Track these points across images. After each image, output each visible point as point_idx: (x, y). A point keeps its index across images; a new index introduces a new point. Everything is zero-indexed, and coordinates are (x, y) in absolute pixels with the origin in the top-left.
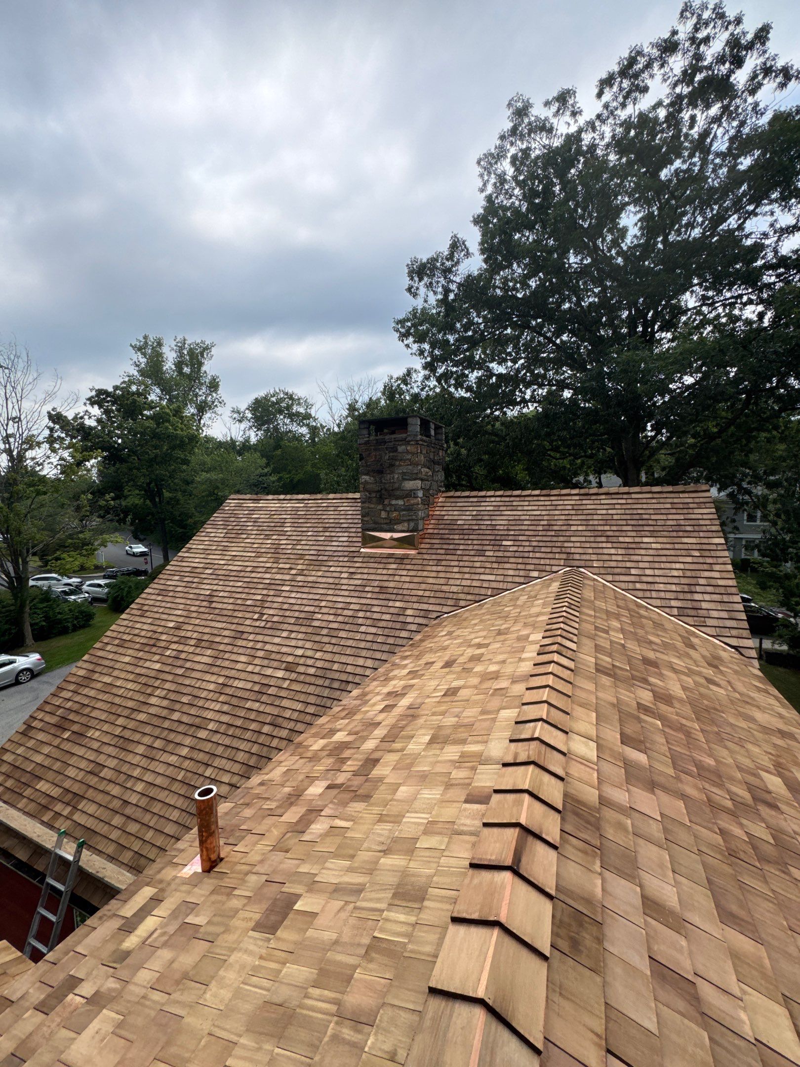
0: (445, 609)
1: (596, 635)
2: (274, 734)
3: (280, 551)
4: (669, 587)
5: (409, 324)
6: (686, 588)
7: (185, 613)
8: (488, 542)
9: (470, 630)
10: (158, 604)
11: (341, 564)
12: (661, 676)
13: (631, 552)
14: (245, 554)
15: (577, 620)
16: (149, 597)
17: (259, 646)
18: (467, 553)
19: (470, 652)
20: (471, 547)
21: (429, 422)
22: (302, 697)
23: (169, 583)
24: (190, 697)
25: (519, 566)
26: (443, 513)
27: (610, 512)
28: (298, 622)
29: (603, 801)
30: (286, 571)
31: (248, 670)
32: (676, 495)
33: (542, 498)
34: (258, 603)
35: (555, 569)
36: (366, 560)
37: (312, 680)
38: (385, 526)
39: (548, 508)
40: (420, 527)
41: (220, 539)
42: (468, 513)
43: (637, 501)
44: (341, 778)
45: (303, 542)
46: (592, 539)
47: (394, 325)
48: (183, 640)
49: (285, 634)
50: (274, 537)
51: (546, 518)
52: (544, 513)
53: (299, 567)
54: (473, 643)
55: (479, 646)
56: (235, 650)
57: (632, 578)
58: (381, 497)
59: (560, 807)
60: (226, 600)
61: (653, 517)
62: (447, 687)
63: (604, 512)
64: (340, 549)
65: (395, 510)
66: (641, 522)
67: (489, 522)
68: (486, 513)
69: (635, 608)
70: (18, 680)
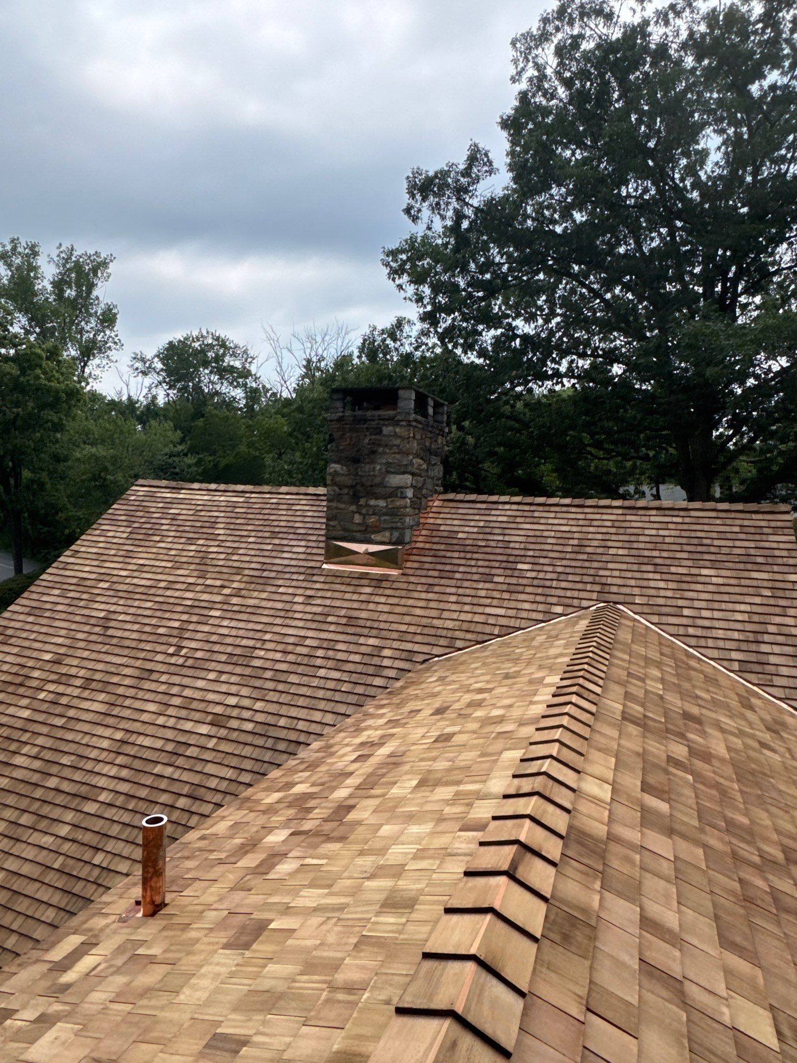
0: (436, 651)
1: (628, 682)
2: (193, 809)
3: (209, 562)
4: (730, 634)
5: (404, 257)
6: (751, 637)
7: (67, 642)
8: (497, 564)
9: (469, 675)
10: (28, 627)
11: (294, 583)
12: (703, 734)
13: (685, 586)
14: (157, 563)
15: (607, 663)
16: (15, 617)
17: (175, 690)
18: (469, 577)
19: (468, 698)
20: (474, 570)
21: (427, 397)
22: (234, 762)
23: (45, 598)
24: (73, 758)
25: (539, 598)
26: (439, 521)
27: (661, 532)
28: (232, 660)
29: (611, 837)
30: (216, 590)
31: (157, 722)
32: (748, 516)
33: (573, 510)
34: (175, 633)
35: (585, 603)
36: (329, 579)
37: (249, 739)
38: (358, 535)
39: (581, 523)
40: (407, 539)
41: (121, 541)
42: (472, 524)
43: (698, 521)
44: (307, 826)
45: (241, 552)
46: (635, 567)
47: (383, 257)
48: (64, 679)
49: (212, 676)
50: (201, 542)
51: (576, 535)
52: (574, 529)
53: (235, 585)
54: (472, 688)
55: (480, 691)
56: (141, 694)
57: (684, 621)
58: (354, 495)
59: (564, 833)
60: (128, 626)
61: (716, 543)
62: (438, 733)
63: (654, 532)
64: (293, 563)
65: (374, 514)
66: (700, 549)
67: (500, 538)
68: (497, 525)
69: (685, 659)
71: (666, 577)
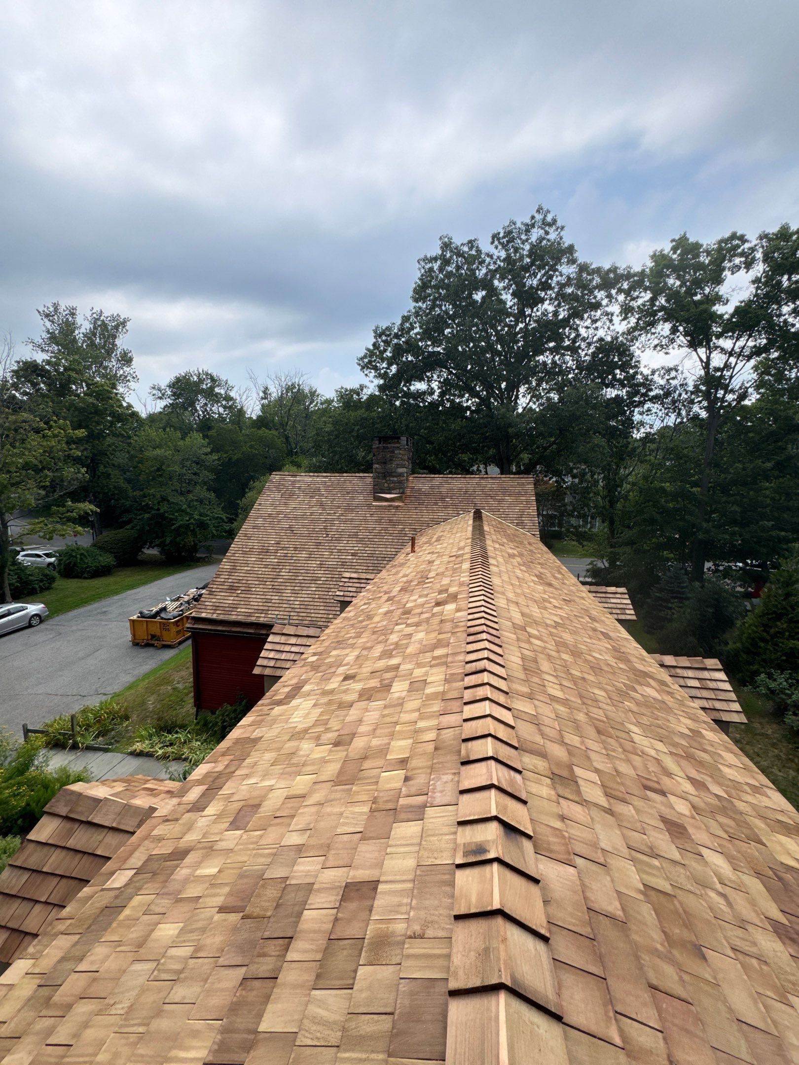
0: (424, 528)
3: (324, 504)
4: (514, 516)
11: (364, 510)
14: (301, 506)
18: (429, 504)
20: (430, 501)
25: (454, 509)
26: (414, 485)
32: (520, 479)
36: (378, 508)
38: (387, 491)
40: (405, 492)
43: (506, 482)
45: (337, 500)
50: (317, 497)
52: (463, 486)
53: (339, 512)
58: (384, 476)
61: (510, 488)
64: (360, 503)
65: (392, 483)
66: (505, 491)
67: (438, 490)
68: (435, 485)
70: (30, 623)
71: (495, 500)
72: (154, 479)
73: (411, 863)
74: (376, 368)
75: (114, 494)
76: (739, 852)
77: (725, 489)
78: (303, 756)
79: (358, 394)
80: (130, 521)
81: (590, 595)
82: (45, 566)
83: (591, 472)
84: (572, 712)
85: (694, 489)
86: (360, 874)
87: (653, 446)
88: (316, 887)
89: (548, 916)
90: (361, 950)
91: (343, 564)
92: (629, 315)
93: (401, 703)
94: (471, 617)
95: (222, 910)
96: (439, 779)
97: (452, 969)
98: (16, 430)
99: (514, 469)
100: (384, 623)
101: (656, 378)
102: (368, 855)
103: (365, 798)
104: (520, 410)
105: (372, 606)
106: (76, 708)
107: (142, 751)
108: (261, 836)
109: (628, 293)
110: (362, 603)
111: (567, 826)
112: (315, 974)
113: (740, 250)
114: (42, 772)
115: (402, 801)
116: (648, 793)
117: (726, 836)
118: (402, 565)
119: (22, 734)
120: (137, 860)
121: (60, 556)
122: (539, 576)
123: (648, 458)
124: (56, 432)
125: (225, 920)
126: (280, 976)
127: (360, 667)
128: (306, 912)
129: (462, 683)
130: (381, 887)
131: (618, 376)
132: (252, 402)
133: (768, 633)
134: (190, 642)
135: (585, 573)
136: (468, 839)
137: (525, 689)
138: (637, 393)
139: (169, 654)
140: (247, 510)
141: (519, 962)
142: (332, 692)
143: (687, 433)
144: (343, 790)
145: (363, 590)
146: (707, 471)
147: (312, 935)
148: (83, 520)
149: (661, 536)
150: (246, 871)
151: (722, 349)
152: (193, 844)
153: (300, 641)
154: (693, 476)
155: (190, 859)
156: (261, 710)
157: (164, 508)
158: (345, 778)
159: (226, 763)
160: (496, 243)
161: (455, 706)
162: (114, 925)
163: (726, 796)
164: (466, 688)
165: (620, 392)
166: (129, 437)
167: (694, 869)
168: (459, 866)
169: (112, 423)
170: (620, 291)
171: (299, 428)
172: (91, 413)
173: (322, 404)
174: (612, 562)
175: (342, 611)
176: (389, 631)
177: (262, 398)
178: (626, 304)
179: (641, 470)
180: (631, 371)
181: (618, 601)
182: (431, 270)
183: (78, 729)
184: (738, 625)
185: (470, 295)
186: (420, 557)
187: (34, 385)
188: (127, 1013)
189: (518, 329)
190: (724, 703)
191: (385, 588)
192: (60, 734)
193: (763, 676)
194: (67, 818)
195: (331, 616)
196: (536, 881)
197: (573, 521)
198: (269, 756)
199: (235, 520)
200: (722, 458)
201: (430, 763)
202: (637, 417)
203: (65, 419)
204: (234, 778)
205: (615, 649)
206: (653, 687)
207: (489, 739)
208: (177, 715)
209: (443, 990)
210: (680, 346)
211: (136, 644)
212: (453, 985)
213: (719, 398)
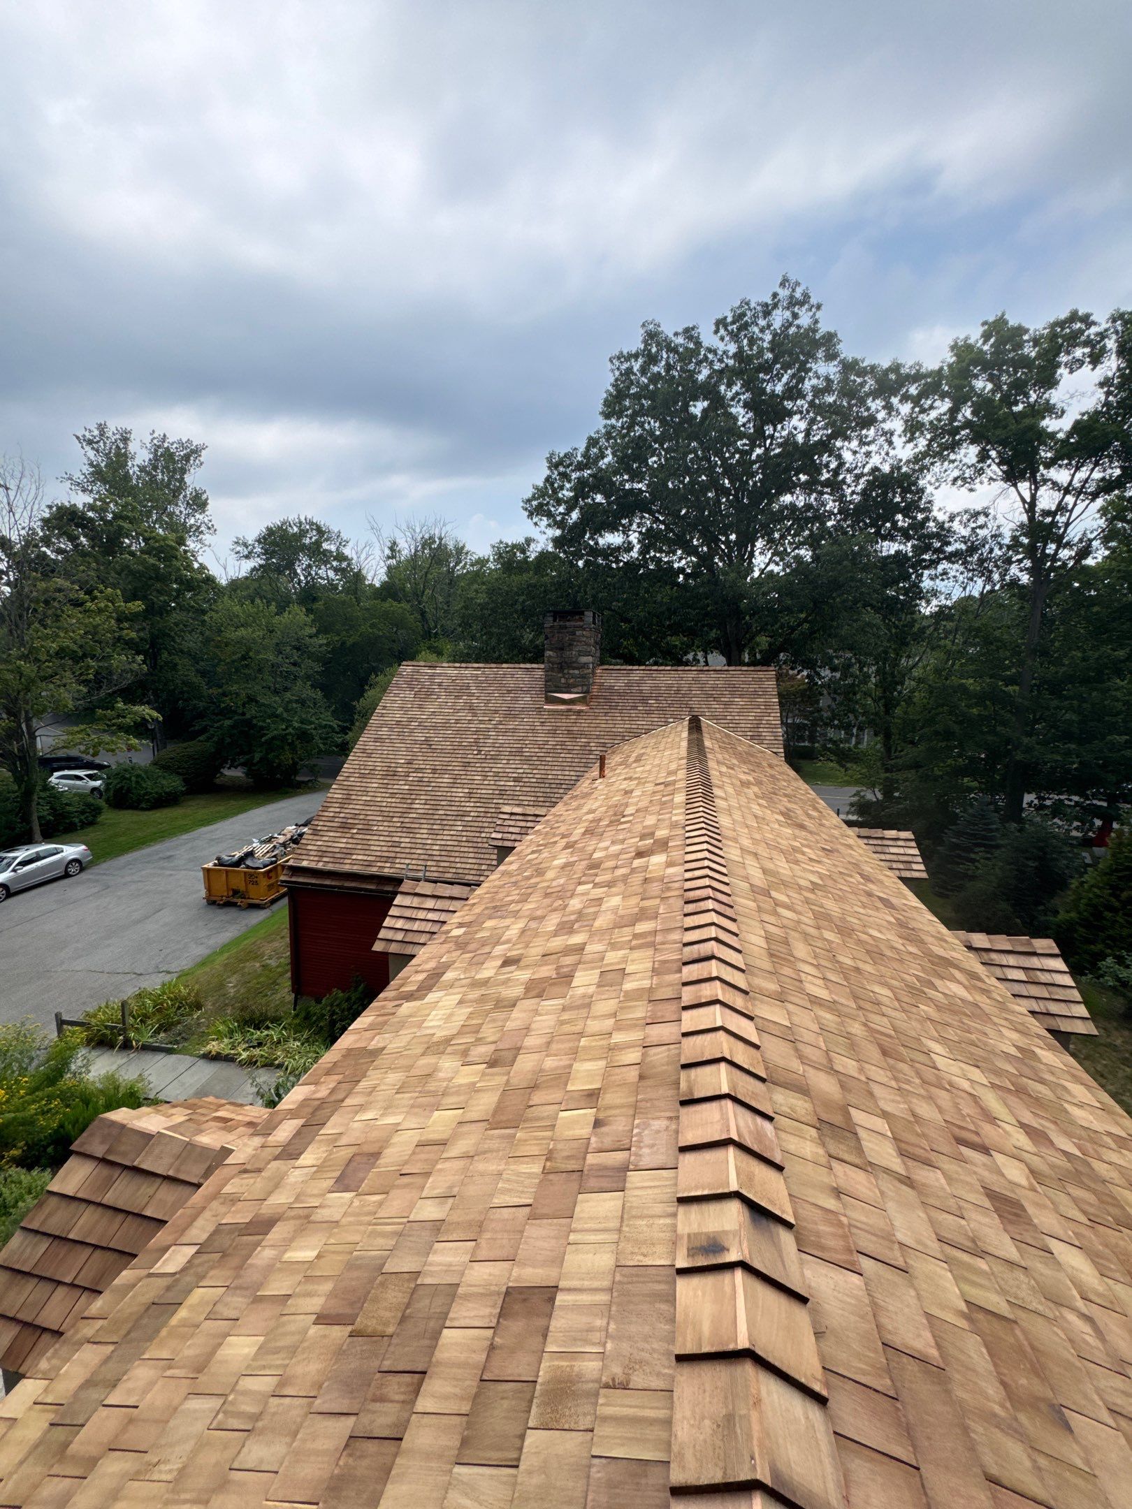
8: (638, 701)
11: (531, 716)
13: (728, 706)
17: (487, 769)
18: (625, 707)
20: (627, 704)
25: (660, 716)
26: (603, 680)
27: (716, 682)
28: (512, 754)
30: (487, 722)
31: (484, 783)
33: (673, 672)
36: (552, 713)
38: (563, 689)
40: (590, 691)
42: (621, 680)
43: (733, 676)
46: (705, 699)
49: (504, 762)
51: (675, 685)
52: (674, 682)
58: (560, 668)
61: (741, 686)
63: (713, 682)
64: (525, 706)
65: (572, 678)
66: (734, 689)
67: (637, 687)
68: (634, 681)
70: (67, 872)
71: (719, 702)
72: (237, 670)
73: (605, 1260)
74: (549, 515)
75: (182, 692)
76: (1106, 1246)
77: (1055, 688)
78: (444, 1080)
79: (523, 551)
80: (203, 731)
81: (861, 842)
82: (88, 791)
83: (860, 662)
84: (842, 1022)
85: (1010, 688)
86: (531, 1275)
87: (950, 625)
88: (461, 1290)
89: (822, 1357)
90: (531, 1401)
91: (502, 793)
92: (917, 434)
93: (586, 1004)
94: (688, 875)
95: (323, 1319)
96: (647, 1126)
97: (675, 1448)
98: (47, 602)
99: (746, 658)
100: (562, 881)
101: (956, 525)
102: (540, 1244)
103: (535, 1150)
104: (756, 574)
105: (543, 856)
106: (129, 992)
107: (218, 1054)
108: (381, 1204)
109: (916, 401)
110: (529, 850)
111: (845, 1206)
112: (459, 1437)
113: (1083, 338)
114: (81, 1080)
115: (592, 1159)
116: (964, 1150)
117: (1083, 1219)
118: (586, 796)
119: (54, 1026)
120: (201, 1230)
121: (109, 778)
122: (786, 814)
123: (942, 642)
124: (102, 605)
125: (325, 1336)
126: (406, 1437)
127: (527, 946)
128: (445, 1331)
129: (678, 975)
130: (561, 1298)
131: (900, 524)
132: (374, 563)
133: (1117, 897)
134: (285, 901)
135: (847, 808)
136: (695, 1228)
137: (772, 986)
138: (928, 548)
139: (257, 917)
140: (367, 714)
141: (781, 1441)
142: (485, 983)
143: (1001, 605)
144: (502, 1137)
145: (530, 831)
146: (1030, 662)
147: (455, 1370)
148: (140, 729)
149: (960, 755)
150: (357, 1258)
151: (1055, 484)
152: (280, 1210)
153: (440, 904)
154: (1009, 668)
155: (276, 1233)
156: (383, 1007)
157: (252, 711)
158: (504, 1118)
159: (332, 1085)
160: (722, 332)
161: (669, 1010)
162: (164, 1332)
163: (1078, 1153)
164: (685, 984)
165: (902, 547)
166: (204, 612)
167: (1041, 1274)
168: (682, 1272)
169: (178, 591)
170: (906, 398)
171: (440, 599)
172: (151, 578)
173: (472, 565)
174: (887, 793)
175: (500, 861)
176: (569, 894)
177: (389, 558)
178: (913, 419)
179: (932, 659)
180: (920, 516)
181: (901, 851)
182: (629, 371)
183: (131, 1020)
184: (1073, 886)
185: (686, 406)
186: (612, 784)
187: (73, 539)
188: (177, 1480)
189: (754, 457)
190: (1063, 1005)
191: (563, 829)
192: (106, 1027)
193: (1110, 960)
194: (103, 1161)
195: (484, 867)
196: (803, 1300)
197: (831, 733)
198: (394, 1078)
199: (350, 729)
200: (1052, 641)
201: (633, 1099)
202: (926, 584)
203: (114, 586)
204: (341, 1111)
205: (901, 924)
206: (961, 983)
207: (723, 1065)
208: (267, 1005)
209: (661, 1481)
210: (991, 479)
211: (212, 902)
212: (678, 1477)
213: (1049, 555)
